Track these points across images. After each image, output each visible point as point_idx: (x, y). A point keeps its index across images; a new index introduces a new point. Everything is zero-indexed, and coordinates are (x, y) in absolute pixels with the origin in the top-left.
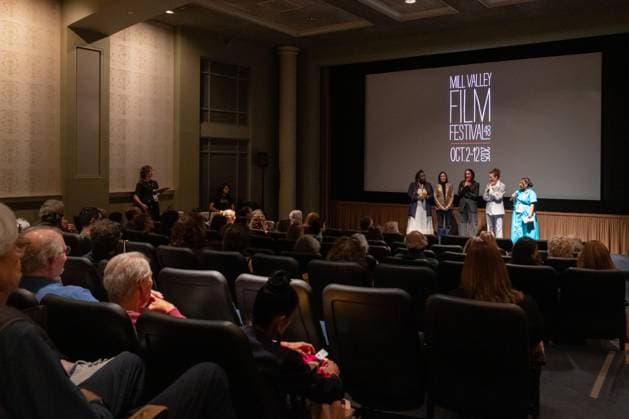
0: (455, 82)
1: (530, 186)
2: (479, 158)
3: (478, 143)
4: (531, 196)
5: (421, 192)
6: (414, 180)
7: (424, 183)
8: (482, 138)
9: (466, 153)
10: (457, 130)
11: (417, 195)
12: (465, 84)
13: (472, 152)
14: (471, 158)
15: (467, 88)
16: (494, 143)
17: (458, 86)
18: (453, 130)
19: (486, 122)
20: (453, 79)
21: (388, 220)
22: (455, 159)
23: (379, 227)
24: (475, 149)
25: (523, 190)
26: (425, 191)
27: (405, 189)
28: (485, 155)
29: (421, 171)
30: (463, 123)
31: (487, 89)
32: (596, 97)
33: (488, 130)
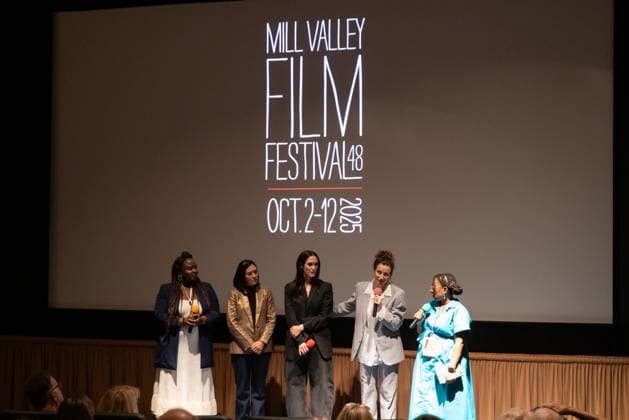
0: (278, 38)
1: (453, 293)
2: (336, 225)
3: (334, 187)
4: (457, 316)
5: (189, 306)
6: (168, 279)
7: (194, 283)
8: (343, 176)
9: (303, 213)
10: (284, 155)
11: (177, 314)
12: (303, 42)
13: (318, 210)
14: (317, 224)
15: (307, 53)
16: (369, 187)
17: (285, 48)
18: (272, 155)
19: (352, 137)
20: (274, 32)
21: (112, 384)
22: (277, 226)
23: (86, 401)
24: (325, 204)
25: (438, 303)
26: (197, 305)
27: (146, 301)
28: (351, 216)
29: (186, 256)
30: (297, 138)
31: (353, 56)
32: (601, 83)
33: (356, 155)
